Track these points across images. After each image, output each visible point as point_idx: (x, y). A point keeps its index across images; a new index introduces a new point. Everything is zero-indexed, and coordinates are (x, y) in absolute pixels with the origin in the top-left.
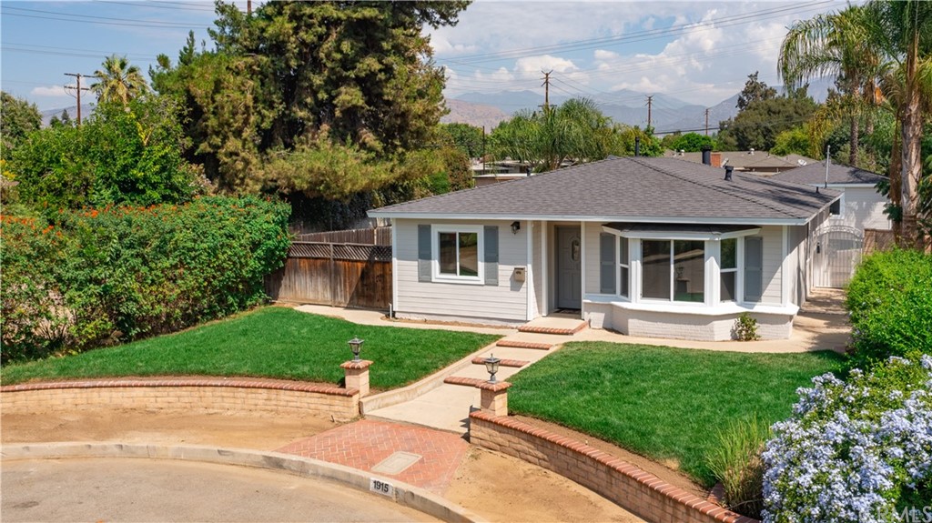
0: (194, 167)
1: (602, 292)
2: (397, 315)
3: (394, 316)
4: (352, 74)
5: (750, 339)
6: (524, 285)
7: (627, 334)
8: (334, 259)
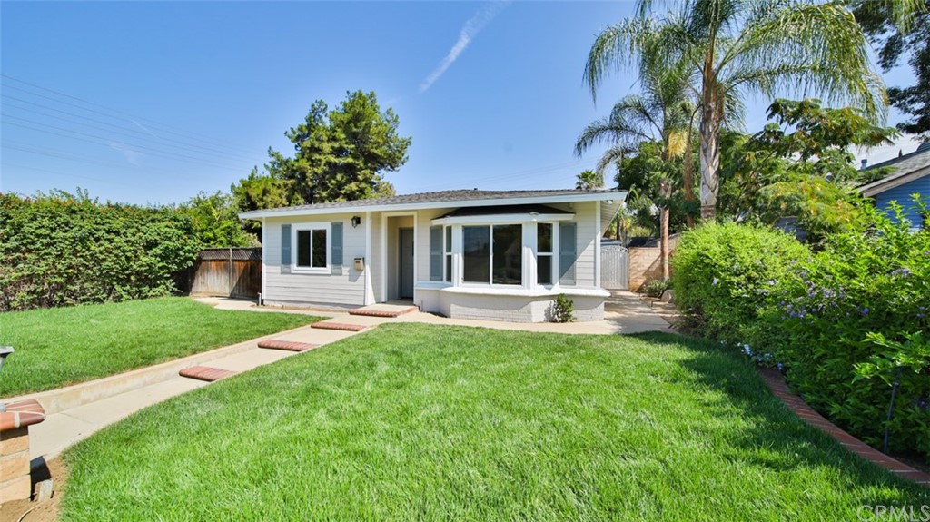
0: (251, 235)
1: (431, 279)
2: (265, 302)
3: (262, 304)
4: (343, 192)
5: (566, 321)
6: (363, 274)
7: (450, 317)
8: (233, 260)
